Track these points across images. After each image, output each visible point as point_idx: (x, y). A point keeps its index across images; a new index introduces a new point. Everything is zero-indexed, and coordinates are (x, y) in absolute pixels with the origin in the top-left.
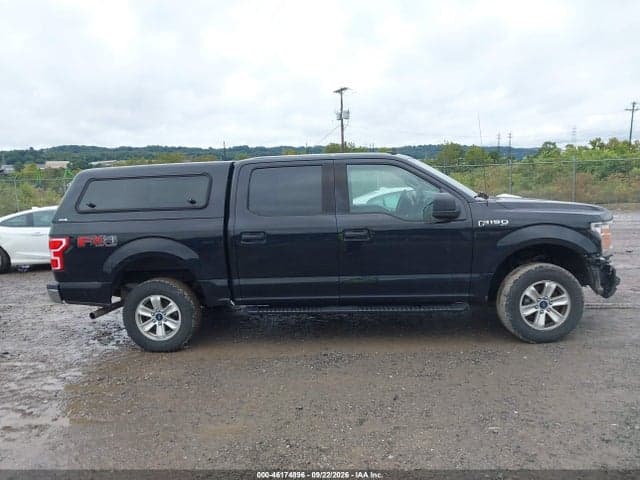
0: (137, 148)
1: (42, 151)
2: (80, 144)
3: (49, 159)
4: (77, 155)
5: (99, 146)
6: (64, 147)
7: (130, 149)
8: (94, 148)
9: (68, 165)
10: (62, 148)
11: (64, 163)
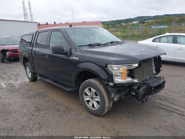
0: (160, 16)
1: (132, 19)
2: (143, 16)
3: (134, 21)
4: (141, 19)
5: (149, 16)
6: (139, 17)
7: (158, 16)
8: (147, 16)
9: (139, 22)
10: (138, 17)
11: (137, 22)
